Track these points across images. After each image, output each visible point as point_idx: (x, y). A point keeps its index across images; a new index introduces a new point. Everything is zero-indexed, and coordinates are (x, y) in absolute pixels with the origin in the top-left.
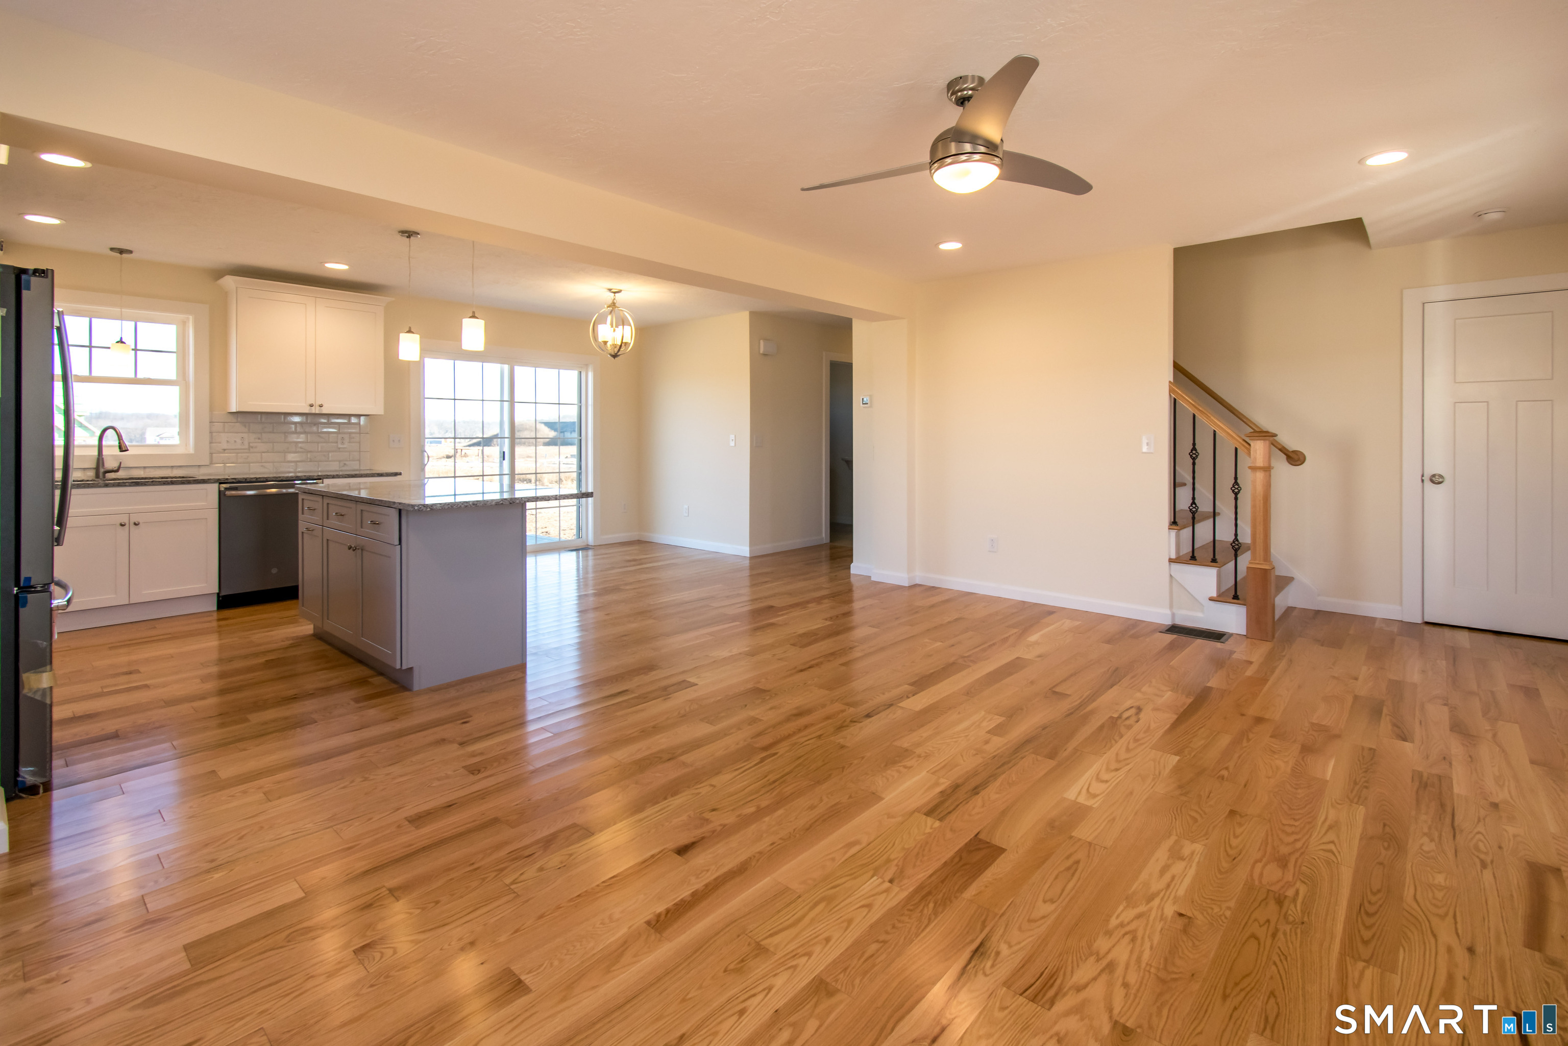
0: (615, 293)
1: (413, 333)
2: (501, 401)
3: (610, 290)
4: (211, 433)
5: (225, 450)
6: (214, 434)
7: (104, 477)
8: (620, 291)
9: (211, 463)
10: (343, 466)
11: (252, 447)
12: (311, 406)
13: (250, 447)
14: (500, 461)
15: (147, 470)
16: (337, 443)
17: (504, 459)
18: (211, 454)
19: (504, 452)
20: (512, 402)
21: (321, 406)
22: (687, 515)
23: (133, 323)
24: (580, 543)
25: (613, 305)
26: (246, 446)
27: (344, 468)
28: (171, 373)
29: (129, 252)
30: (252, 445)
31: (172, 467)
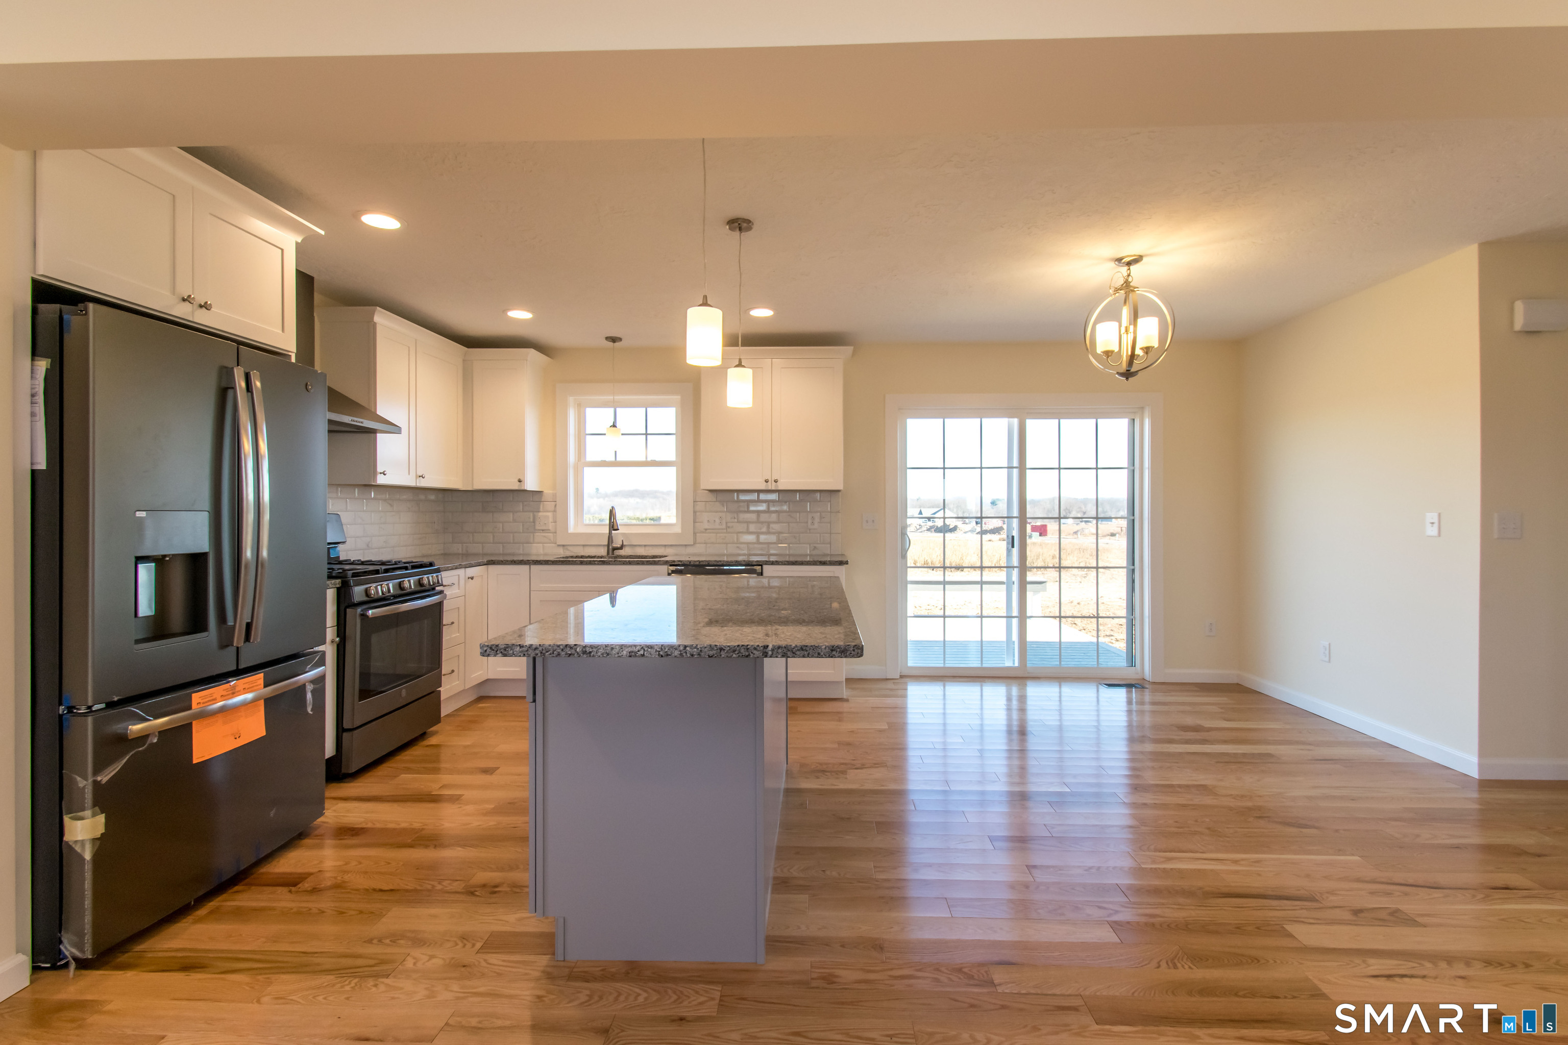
0: (1129, 264)
1: (744, 367)
2: (1008, 468)
3: (1119, 260)
4: (695, 512)
5: (706, 529)
6: (698, 514)
7: (613, 554)
8: (1137, 260)
9: (695, 543)
10: (814, 550)
11: (729, 527)
12: (767, 481)
13: (727, 527)
14: (1008, 548)
15: (647, 548)
16: (807, 522)
17: (1013, 546)
18: (695, 534)
19: (1013, 537)
20: (1022, 468)
21: (776, 481)
22: (1327, 659)
23: (645, 409)
24: (1131, 674)
25: (1127, 287)
26: (724, 526)
27: (814, 552)
28: (671, 456)
29: (620, 339)
30: (729, 525)
31: (665, 545)
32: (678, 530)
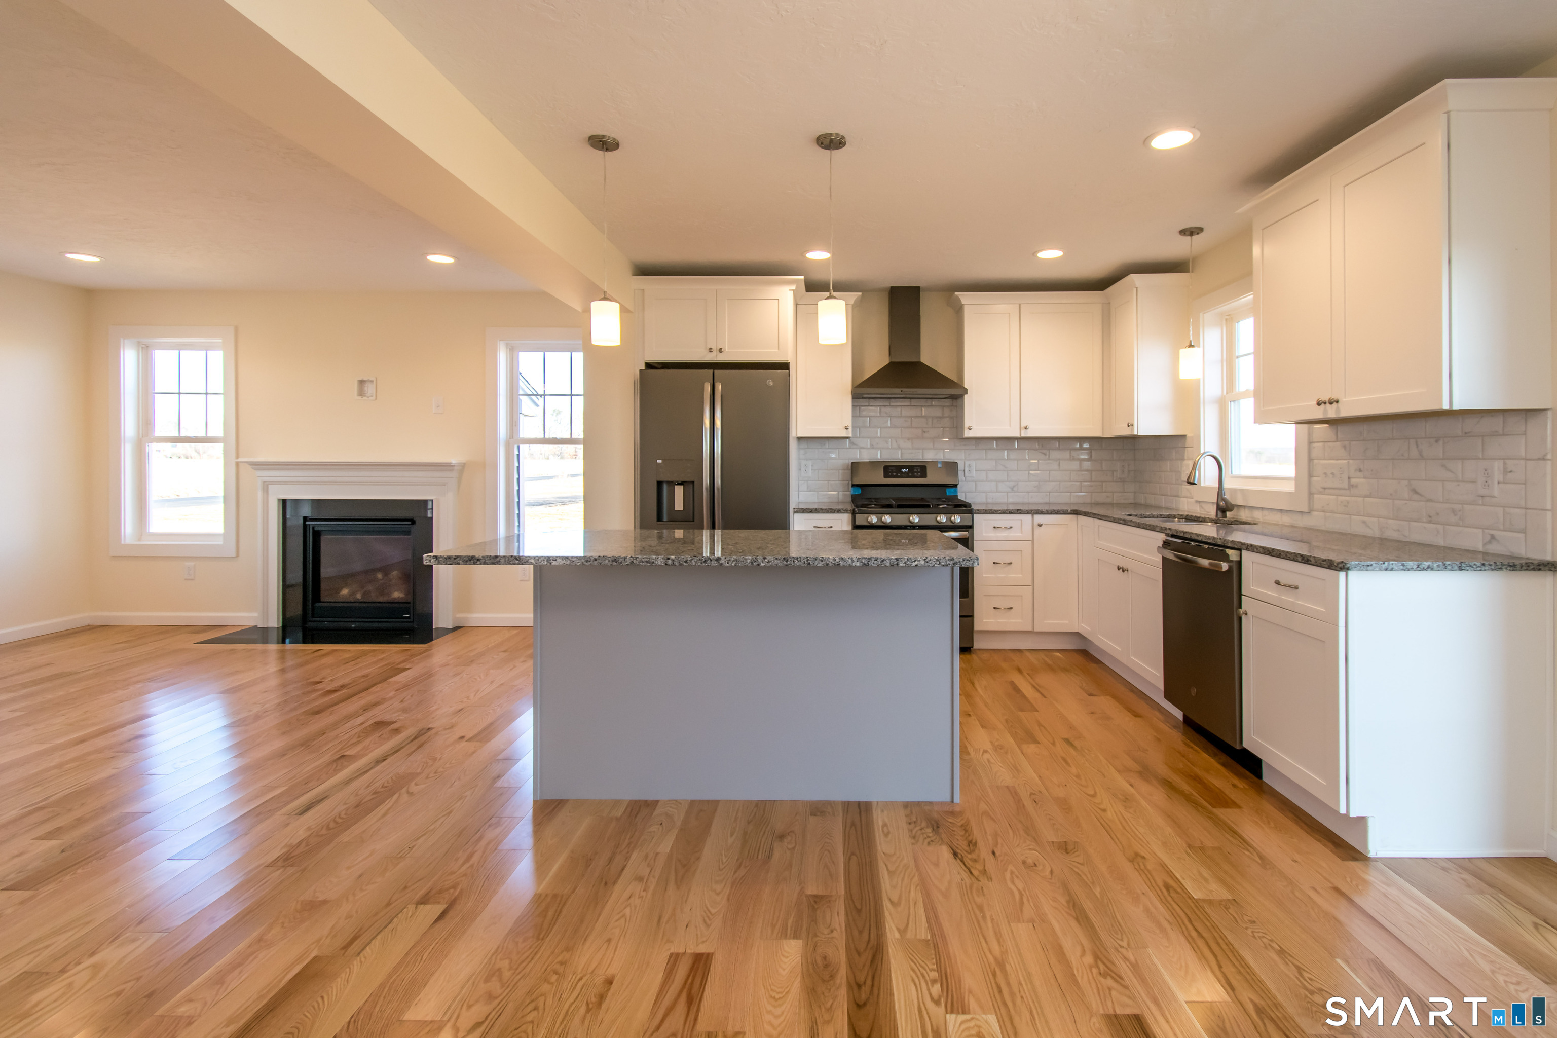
4: (1311, 460)
5: (1324, 489)
6: (1314, 462)
9: (1311, 510)
13: (1351, 486)
16: (1477, 482)
18: (1311, 494)
26: (1346, 485)
29: (1199, 230)
30: (1353, 481)
31: (1281, 510)
32: (1290, 487)
